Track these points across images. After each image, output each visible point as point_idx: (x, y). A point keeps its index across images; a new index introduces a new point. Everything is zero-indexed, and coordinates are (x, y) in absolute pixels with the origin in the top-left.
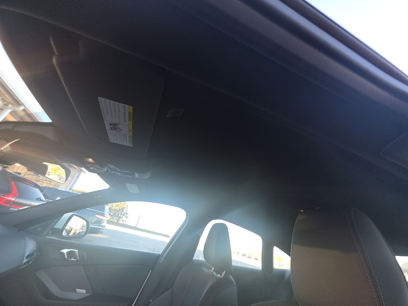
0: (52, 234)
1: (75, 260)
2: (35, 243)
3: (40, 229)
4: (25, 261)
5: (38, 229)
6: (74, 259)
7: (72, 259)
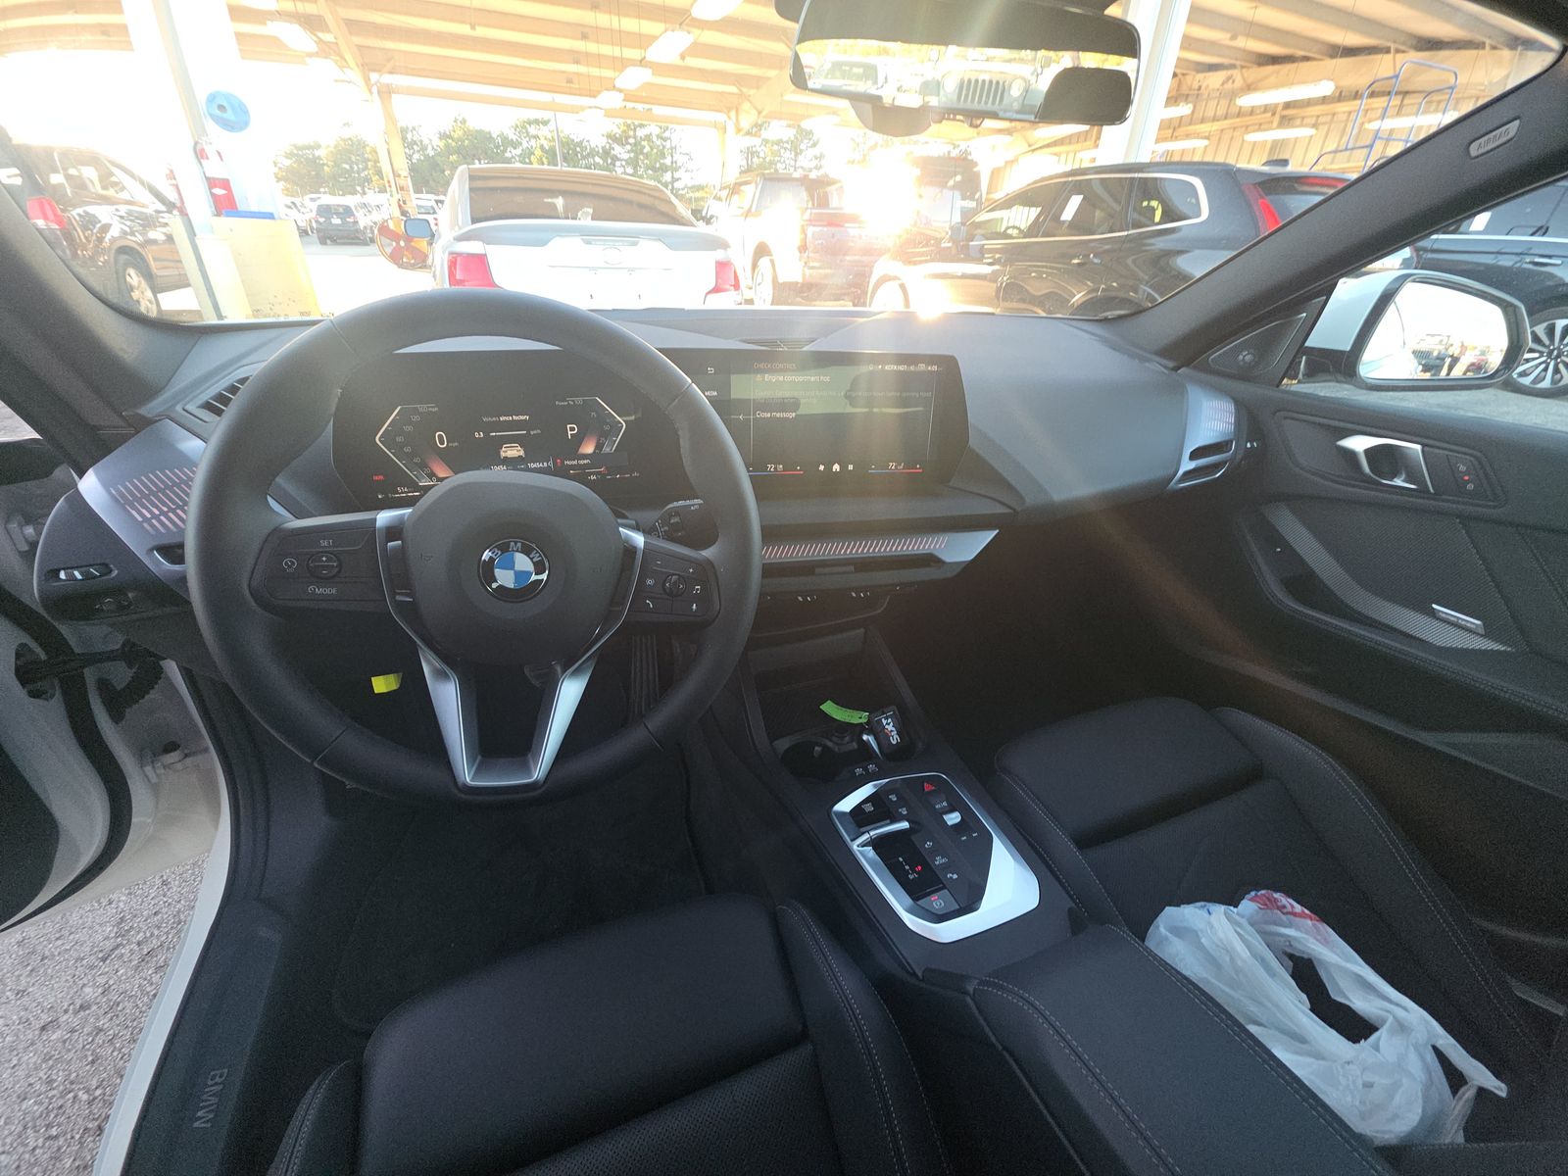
0: (1313, 373)
1: (1413, 486)
2: (1230, 407)
3: (1248, 358)
4: (1187, 465)
5: (1241, 357)
6: (1405, 481)
7: (1399, 482)
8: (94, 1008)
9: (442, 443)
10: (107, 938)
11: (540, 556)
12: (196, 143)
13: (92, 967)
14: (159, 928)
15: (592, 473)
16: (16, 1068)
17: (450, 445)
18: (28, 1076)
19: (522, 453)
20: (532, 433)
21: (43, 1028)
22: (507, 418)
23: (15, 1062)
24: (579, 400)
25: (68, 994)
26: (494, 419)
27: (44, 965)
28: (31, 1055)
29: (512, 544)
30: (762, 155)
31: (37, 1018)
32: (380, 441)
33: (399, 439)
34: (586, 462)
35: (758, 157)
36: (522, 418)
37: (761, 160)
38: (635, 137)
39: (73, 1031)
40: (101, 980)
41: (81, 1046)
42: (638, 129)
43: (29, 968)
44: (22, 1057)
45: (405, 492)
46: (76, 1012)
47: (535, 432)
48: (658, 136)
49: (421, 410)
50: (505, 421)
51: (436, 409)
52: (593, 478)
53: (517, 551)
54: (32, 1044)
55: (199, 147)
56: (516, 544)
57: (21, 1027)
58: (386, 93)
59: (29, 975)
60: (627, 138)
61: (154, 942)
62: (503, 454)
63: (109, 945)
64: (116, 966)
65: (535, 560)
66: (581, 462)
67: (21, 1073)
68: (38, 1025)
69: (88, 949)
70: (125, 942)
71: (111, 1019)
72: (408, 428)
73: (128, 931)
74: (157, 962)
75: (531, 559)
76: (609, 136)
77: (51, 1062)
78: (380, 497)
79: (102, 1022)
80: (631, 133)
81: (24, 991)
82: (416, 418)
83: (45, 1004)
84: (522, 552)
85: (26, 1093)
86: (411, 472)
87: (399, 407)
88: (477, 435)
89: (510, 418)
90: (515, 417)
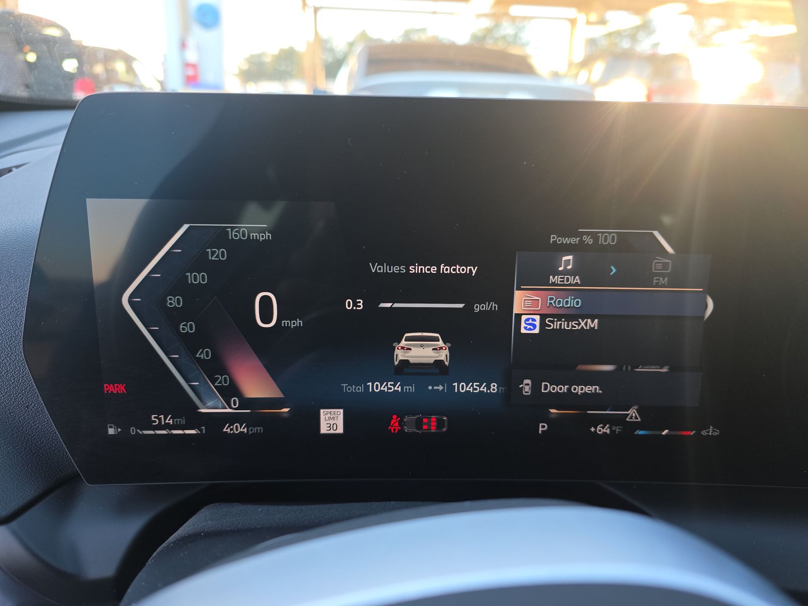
9: (266, 318)
15: (604, 420)
17: (285, 323)
19: (444, 355)
20: (477, 308)
22: (425, 270)
26: (396, 269)
32: (130, 302)
33: (173, 302)
34: (588, 389)
36: (461, 270)
45: (167, 426)
47: (485, 307)
49: (232, 235)
50: (422, 275)
51: (266, 236)
52: (603, 430)
62: (400, 355)
66: (578, 390)
72: (198, 278)
78: (111, 431)
82: (218, 254)
86: (187, 381)
87: (185, 227)
88: (349, 304)
89: (434, 269)
90: (445, 269)
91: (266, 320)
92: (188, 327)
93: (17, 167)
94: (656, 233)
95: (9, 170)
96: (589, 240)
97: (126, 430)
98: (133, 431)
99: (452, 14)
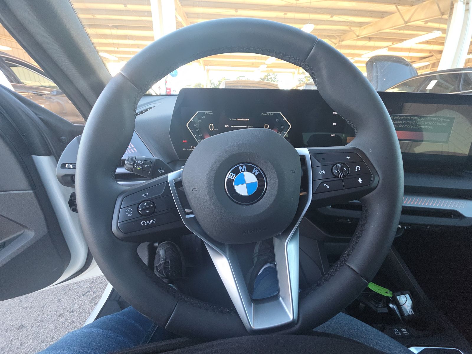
8: (75, 312)
10: (87, 288)
11: (258, 171)
12: (166, 80)
13: (80, 297)
14: (100, 288)
16: (46, 329)
17: (215, 129)
18: (48, 333)
21: (59, 316)
23: (46, 326)
24: (272, 113)
25: (71, 304)
26: (234, 120)
27: (69, 292)
28: (52, 325)
29: (240, 168)
30: (304, 81)
31: (60, 311)
32: (188, 125)
33: (195, 125)
35: (303, 81)
36: (246, 120)
37: (303, 82)
38: (267, 78)
39: (66, 320)
40: (80, 302)
41: (66, 327)
42: (268, 76)
43: (65, 292)
44: (49, 325)
46: (70, 313)
48: (274, 78)
49: (206, 113)
50: (239, 121)
51: (212, 113)
53: (244, 171)
54: (54, 321)
55: (166, 81)
56: (243, 167)
57: (54, 313)
58: (208, 71)
59: (64, 294)
60: (265, 79)
61: (98, 293)
63: (87, 290)
64: (86, 299)
65: (256, 174)
67: (46, 332)
68: (58, 314)
69: (81, 290)
70: (91, 290)
71: (77, 319)
72: (200, 121)
73: (93, 287)
74: (96, 301)
75: (254, 174)
76: (260, 79)
77: (56, 330)
78: (184, 149)
79: (75, 319)
80: (266, 77)
81: (60, 300)
82: (203, 117)
83: (64, 306)
84: (247, 171)
85: (44, 340)
86: (197, 140)
87: (198, 112)
88: (226, 126)
89: (241, 120)
90: (243, 120)
91: (211, 129)
92: (198, 130)
93: (154, 107)
94: (280, 113)
95: (151, 108)
96: (268, 114)
97: (187, 149)
98: (188, 149)
99: (244, 76)
